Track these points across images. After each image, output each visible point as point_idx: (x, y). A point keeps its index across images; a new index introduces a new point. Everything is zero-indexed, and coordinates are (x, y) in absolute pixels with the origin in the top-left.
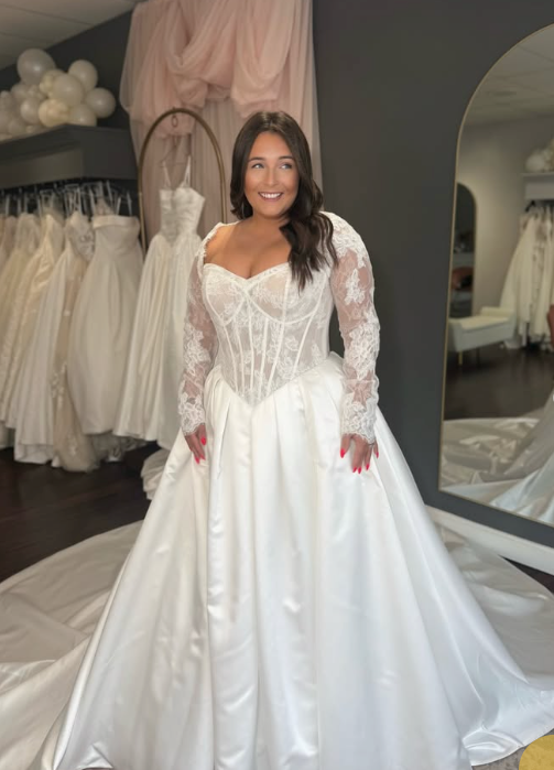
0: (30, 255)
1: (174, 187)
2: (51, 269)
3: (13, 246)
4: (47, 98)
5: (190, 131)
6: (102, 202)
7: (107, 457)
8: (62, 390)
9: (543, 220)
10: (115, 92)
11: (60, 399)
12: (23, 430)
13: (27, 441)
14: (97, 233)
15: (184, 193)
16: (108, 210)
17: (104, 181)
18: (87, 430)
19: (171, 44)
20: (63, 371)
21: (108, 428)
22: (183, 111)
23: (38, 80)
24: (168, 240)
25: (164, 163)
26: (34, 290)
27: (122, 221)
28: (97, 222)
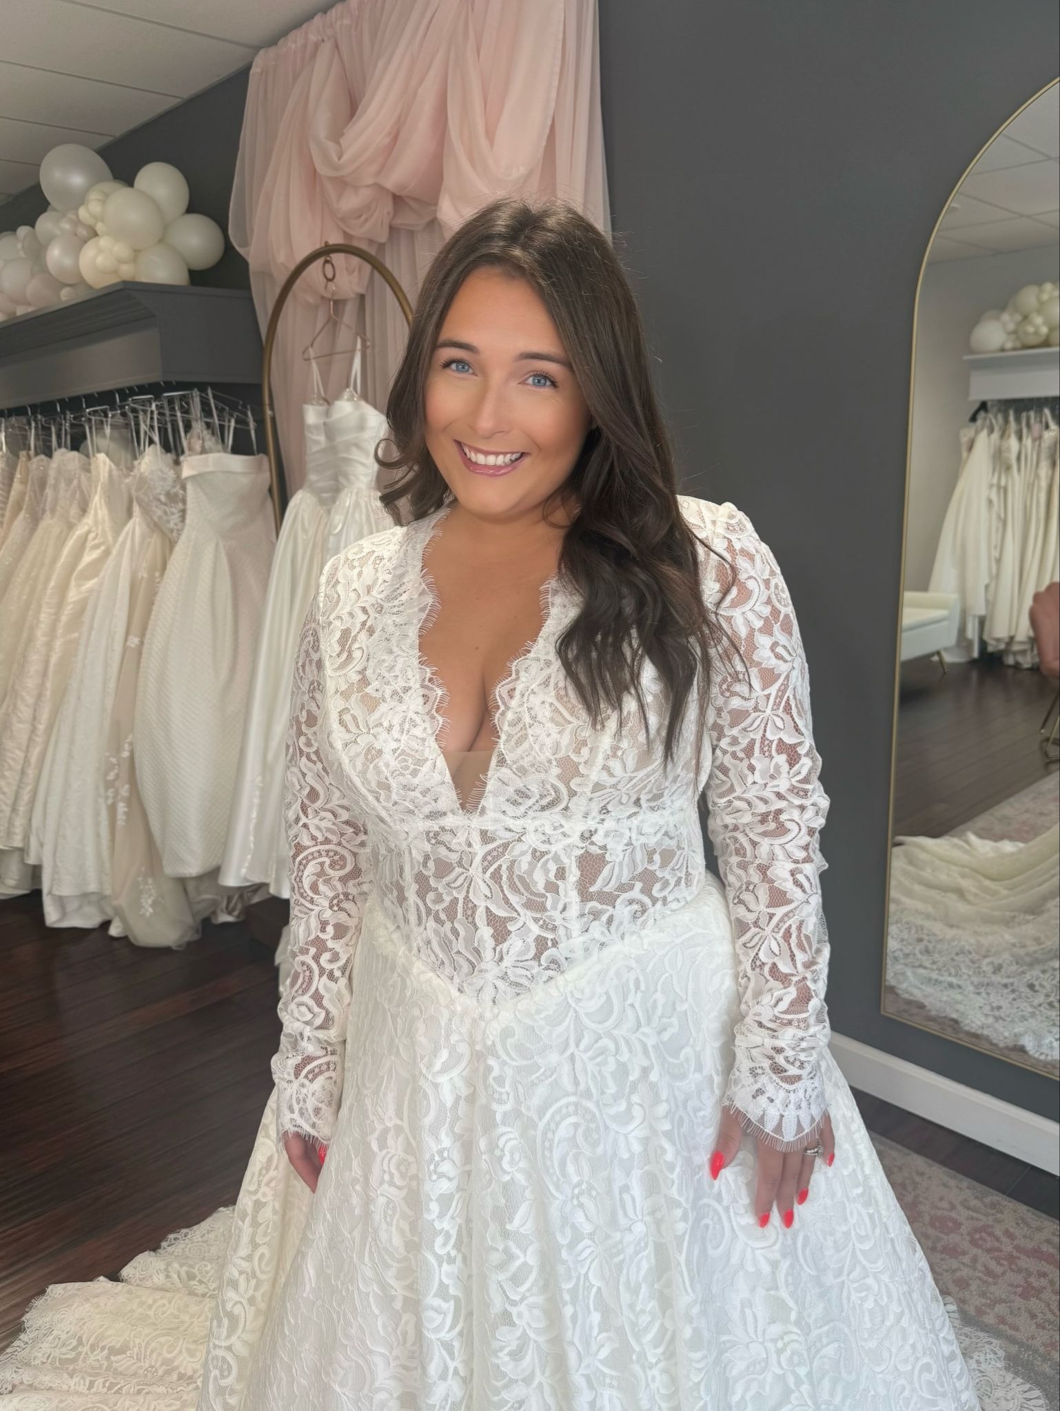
0: (71, 527)
1: (328, 402)
2: (107, 553)
3: (44, 511)
4: (96, 234)
5: (361, 290)
6: (198, 427)
7: (214, 913)
8: (125, 791)
10: (221, 221)
11: (122, 808)
12: (55, 866)
13: (66, 890)
14: (189, 486)
15: (346, 408)
16: (210, 442)
17: (202, 387)
18: (170, 870)
19: (321, 122)
20: (126, 754)
21: (214, 863)
22: (338, 249)
23: (80, 199)
24: (322, 502)
25: (312, 353)
26: (73, 595)
27: (238, 463)
28: (191, 466)
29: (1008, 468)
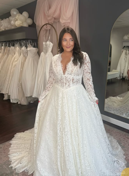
0: (13, 56)
1: (46, 42)
2: (18, 59)
3: (9, 54)
4: (17, 20)
5: (50, 29)
6: (29, 44)
7: (30, 102)
8: (20, 87)
9: (127, 50)
10: (33, 19)
11: (20, 89)
12: (12, 95)
13: (13, 98)
14: (28, 51)
15: (48, 43)
16: (31, 46)
17: (30, 39)
18: (26, 96)
19: (46, 9)
20: (21, 83)
21: (31, 95)
22: (48, 24)
23: (15, 16)
24: (45, 53)
25: (44, 36)
26: (14, 64)
27: (34, 49)
28: (28, 49)
29: (127, 55)
